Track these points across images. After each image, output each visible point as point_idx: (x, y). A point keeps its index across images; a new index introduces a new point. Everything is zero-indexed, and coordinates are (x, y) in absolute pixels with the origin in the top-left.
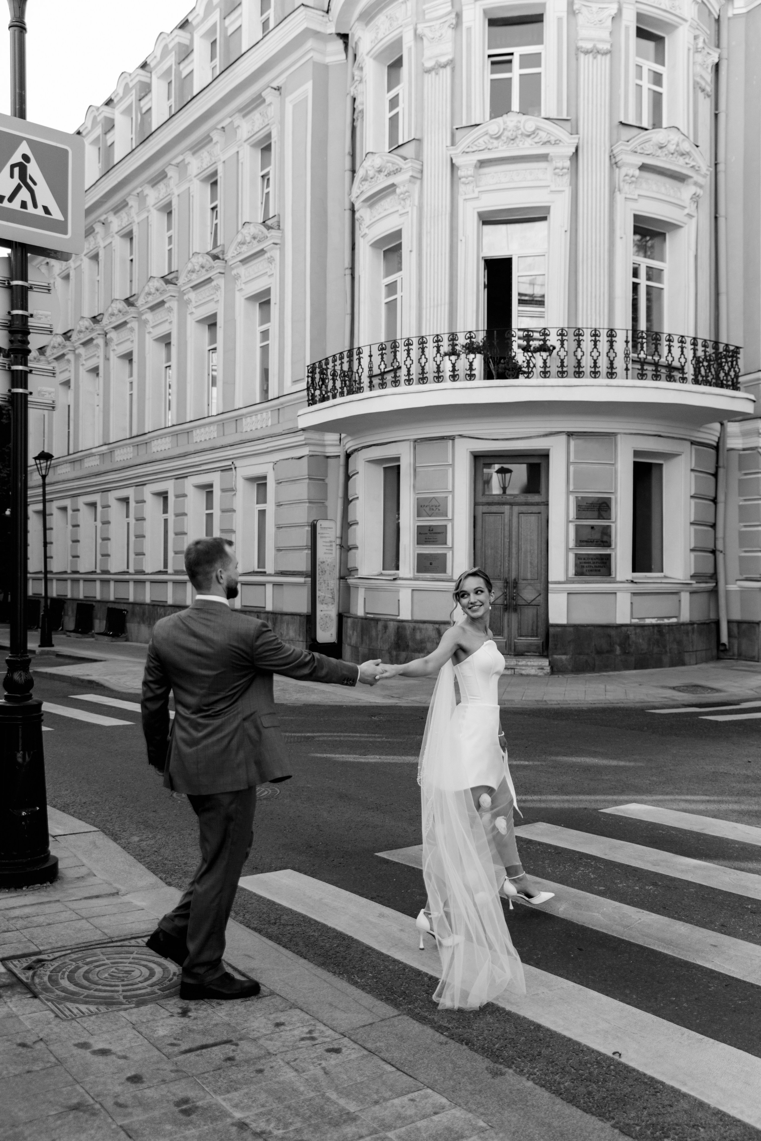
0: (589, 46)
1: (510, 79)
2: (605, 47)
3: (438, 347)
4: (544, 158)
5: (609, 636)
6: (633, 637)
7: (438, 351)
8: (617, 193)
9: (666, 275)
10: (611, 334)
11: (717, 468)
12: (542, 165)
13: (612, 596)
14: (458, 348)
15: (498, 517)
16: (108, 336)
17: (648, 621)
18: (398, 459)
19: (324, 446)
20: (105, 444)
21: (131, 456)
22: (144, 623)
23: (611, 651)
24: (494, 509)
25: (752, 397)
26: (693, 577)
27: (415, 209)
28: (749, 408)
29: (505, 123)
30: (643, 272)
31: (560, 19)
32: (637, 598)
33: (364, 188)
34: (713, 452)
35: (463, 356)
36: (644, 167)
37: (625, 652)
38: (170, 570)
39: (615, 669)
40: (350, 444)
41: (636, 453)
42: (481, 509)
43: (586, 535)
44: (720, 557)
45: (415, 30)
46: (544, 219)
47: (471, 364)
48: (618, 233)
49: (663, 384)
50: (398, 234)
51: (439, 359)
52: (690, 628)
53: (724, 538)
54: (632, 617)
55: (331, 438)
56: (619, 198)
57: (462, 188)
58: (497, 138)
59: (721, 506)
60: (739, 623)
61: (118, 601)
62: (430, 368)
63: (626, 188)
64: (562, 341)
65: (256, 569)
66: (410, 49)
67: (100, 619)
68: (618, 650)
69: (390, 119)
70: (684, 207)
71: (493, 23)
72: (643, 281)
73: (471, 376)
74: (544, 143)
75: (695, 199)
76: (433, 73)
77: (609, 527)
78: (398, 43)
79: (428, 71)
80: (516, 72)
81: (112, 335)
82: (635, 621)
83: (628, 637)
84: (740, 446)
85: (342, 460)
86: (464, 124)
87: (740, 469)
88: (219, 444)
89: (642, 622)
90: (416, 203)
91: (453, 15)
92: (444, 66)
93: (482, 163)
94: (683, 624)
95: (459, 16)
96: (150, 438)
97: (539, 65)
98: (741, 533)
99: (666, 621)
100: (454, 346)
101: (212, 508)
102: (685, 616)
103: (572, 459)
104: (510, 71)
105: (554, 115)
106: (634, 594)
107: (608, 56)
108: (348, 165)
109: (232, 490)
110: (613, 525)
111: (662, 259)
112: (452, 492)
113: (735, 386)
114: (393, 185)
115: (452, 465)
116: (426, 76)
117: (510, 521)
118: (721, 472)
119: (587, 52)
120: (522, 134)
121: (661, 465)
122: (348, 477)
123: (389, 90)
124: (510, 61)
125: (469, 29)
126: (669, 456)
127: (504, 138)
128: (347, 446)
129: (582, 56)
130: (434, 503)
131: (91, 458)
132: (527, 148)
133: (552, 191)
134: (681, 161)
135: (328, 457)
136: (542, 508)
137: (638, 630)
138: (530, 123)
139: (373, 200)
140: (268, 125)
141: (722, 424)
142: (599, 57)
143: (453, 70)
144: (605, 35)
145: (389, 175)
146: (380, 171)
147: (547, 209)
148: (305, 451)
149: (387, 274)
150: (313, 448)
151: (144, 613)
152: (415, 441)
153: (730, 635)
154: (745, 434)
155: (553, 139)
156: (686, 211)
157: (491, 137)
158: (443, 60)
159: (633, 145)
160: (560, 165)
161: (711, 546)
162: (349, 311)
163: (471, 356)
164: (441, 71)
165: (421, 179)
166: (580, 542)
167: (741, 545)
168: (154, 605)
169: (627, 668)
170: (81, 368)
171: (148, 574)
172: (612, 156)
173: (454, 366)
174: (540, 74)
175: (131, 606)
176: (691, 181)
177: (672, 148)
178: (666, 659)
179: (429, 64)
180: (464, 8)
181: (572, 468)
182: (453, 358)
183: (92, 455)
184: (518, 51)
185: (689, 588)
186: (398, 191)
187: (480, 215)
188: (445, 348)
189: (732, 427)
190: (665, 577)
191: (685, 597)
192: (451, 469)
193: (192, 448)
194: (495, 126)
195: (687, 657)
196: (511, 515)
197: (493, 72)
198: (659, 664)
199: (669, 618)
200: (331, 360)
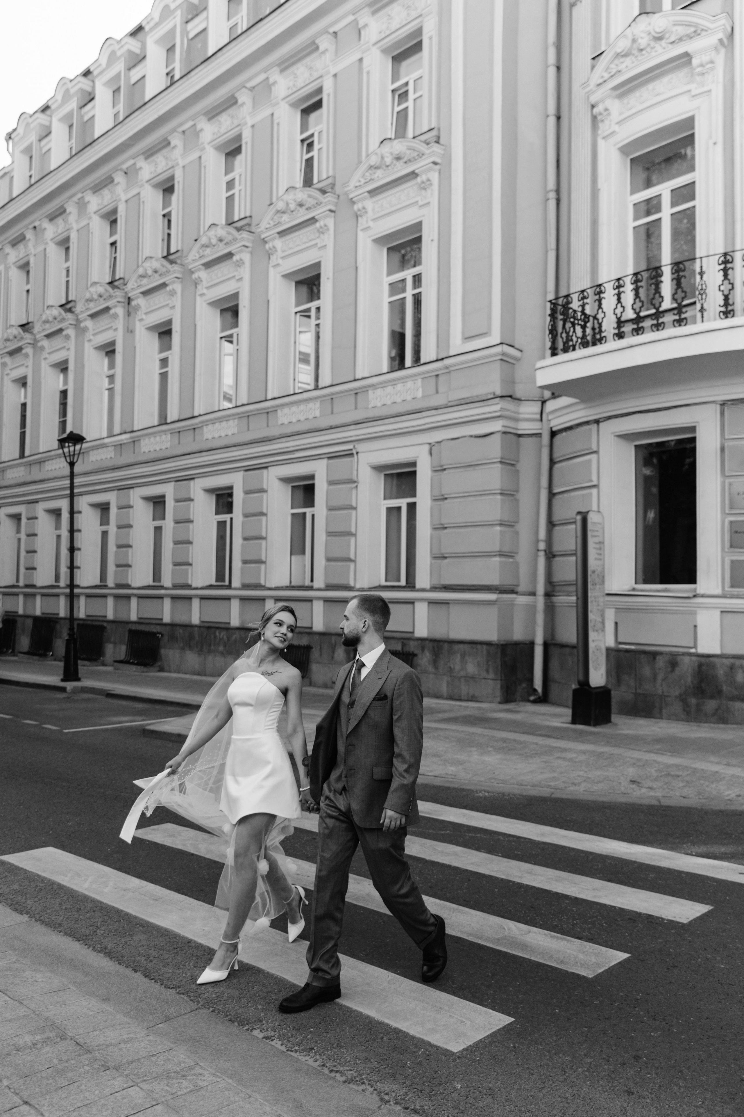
16: (133, 303)
18: (693, 429)
19: (517, 420)
20: (125, 433)
21: (168, 445)
22: (191, 648)
33: (621, 68)
38: (234, 583)
40: (562, 419)
50: (687, 123)
55: (529, 410)
61: (142, 621)
65: (383, 583)
67: (115, 643)
81: (141, 301)
85: (545, 439)
88: (324, 424)
96: (201, 422)
101: (311, 505)
109: (349, 482)
114: (684, 55)
122: (552, 463)
131: (100, 451)
135: (520, 436)
139: (632, 85)
140: (421, 16)
145: (678, 41)
146: (659, 38)
148: (497, 426)
150: (507, 422)
151: (191, 637)
152: (724, 403)
162: (554, 245)
165: (731, 45)
168: (209, 628)
170: (87, 345)
171: (197, 589)
175: (168, 628)
183: (104, 446)
186: (695, 62)
193: (275, 432)
200: (575, 297)
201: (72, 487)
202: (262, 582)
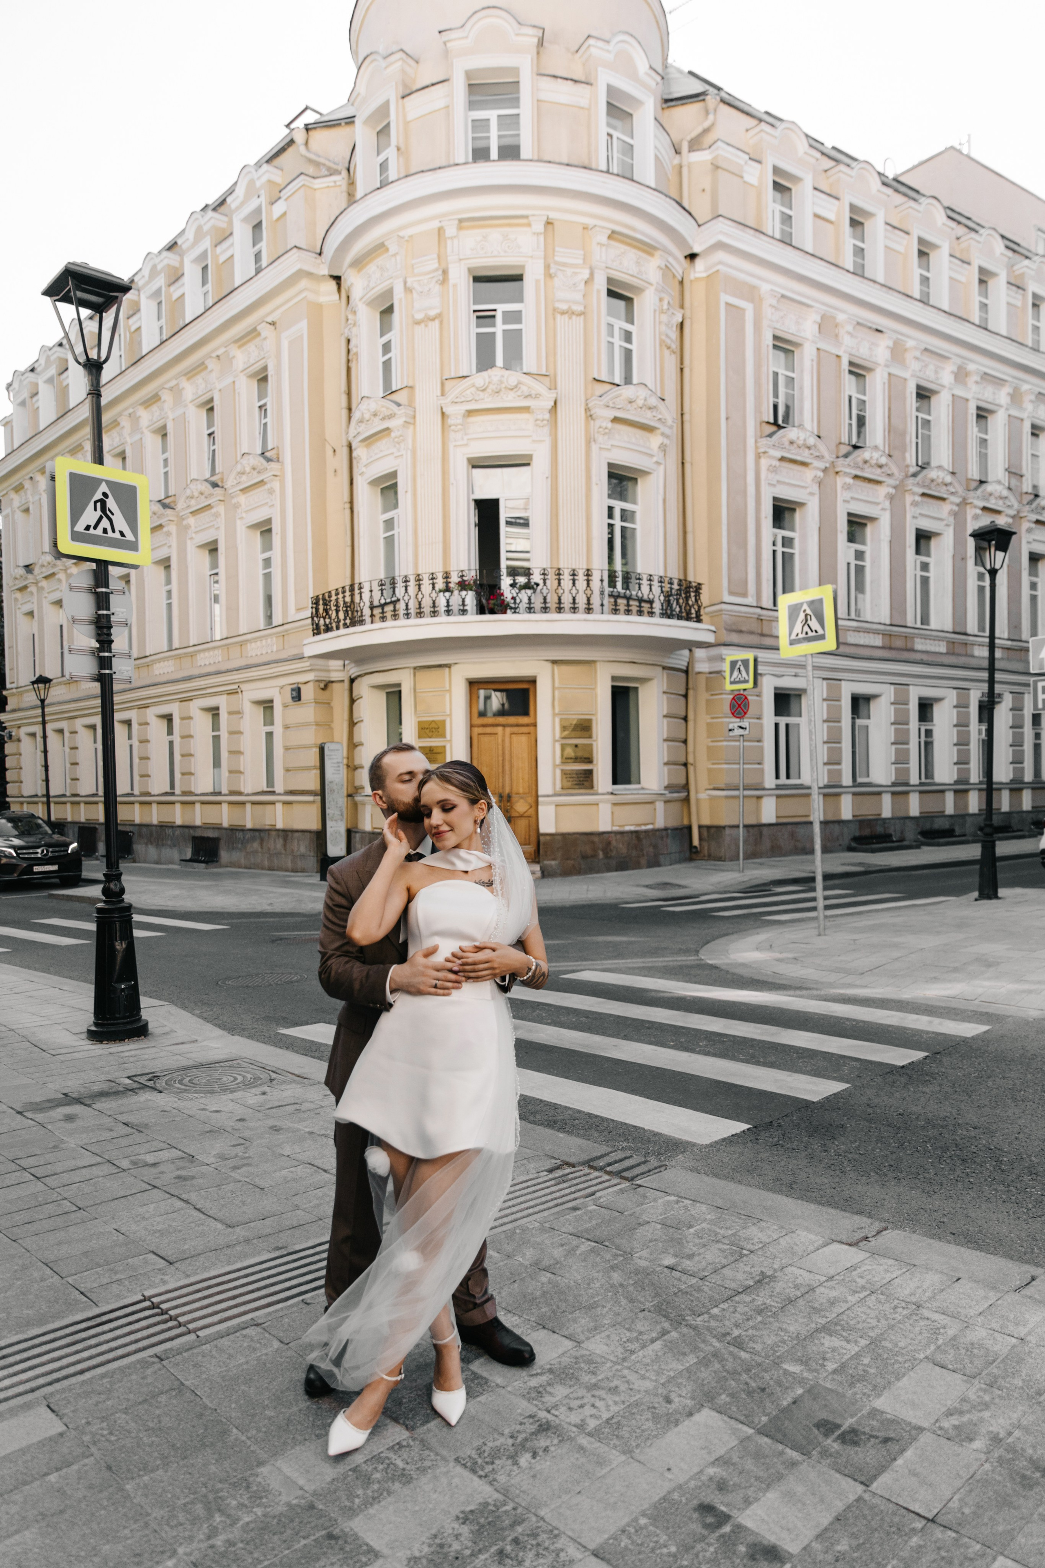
0: (564, 307)
1: (494, 334)
2: (579, 308)
3: (433, 584)
4: (526, 409)
5: (593, 842)
6: (614, 843)
7: (434, 588)
8: (593, 444)
9: (638, 517)
10: (588, 574)
11: (687, 689)
12: (525, 416)
13: (595, 807)
14: (452, 585)
15: (492, 738)
17: (627, 828)
18: (399, 685)
19: (329, 671)
22: (152, 843)
23: (595, 856)
24: (488, 730)
25: (713, 628)
26: (666, 788)
27: (409, 452)
28: (710, 638)
29: (490, 377)
30: (617, 514)
31: (537, 281)
32: (617, 808)
33: (360, 430)
34: (683, 675)
35: (456, 592)
36: (616, 420)
37: (607, 856)
38: (177, 791)
39: (599, 872)
40: (354, 671)
41: (614, 678)
42: (476, 730)
43: (570, 752)
44: (691, 769)
45: (405, 283)
46: (528, 464)
47: (463, 600)
48: (594, 479)
49: (634, 618)
50: (394, 474)
51: (434, 595)
52: (664, 833)
53: (694, 752)
54: (613, 825)
55: (336, 664)
56: (594, 447)
57: (452, 435)
58: (483, 391)
59: (691, 724)
60: (709, 828)
61: (123, 823)
62: (427, 603)
63: (600, 439)
64: (545, 580)
65: (266, 789)
66: (401, 300)
68: (601, 855)
69: (384, 363)
70: (652, 456)
71: (477, 279)
72: (618, 523)
73: (464, 612)
74: (526, 397)
75: (663, 448)
76: (423, 325)
77: (591, 745)
78: (389, 292)
79: (418, 323)
80: (499, 328)
82: (616, 828)
83: (609, 843)
84: (707, 670)
85: (347, 684)
86: (453, 375)
87: (707, 690)
88: (224, 667)
89: (621, 829)
90: (410, 446)
91: (440, 272)
92: (433, 320)
93: (470, 413)
94: (658, 830)
95: (445, 272)
96: (152, 661)
97: (519, 321)
98: (709, 748)
99: (643, 828)
100: (447, 583)
101: (219, 730)
102: (660, 823)
103: (557, 685)
104: (494, 325)
105: (534, 370)
106: (615, 804)
107: (582, 317)
108: (344, 404)
109: (238, 712)
110: (594, 744)
111: (634, 502)
112: (450, 715)
113: (699, 620)
114: (388, 429)
115: (450, 691)
116: (416, 327)
117: (503, 741)
118: (691, 693)
119: (563, 313)
120: (506, 388)
121: (636, 689)
122: (352, 701)
123: (382, 335)
124: (494, 317)
125: (455, 286)
126: (644, 680)
127: (489, 390)
128: (351, 672)
129: (558, 316)
130: (433, 725)
132: (510, 400)
133: (534, 441)
134: (649, 414)
135: (333, 682)
136: (531, 729)
137: (618, 836)
138: (513, 378)
139: (370, 440)
140: (264, 357)
141: (690, 650)
142: (574, 317)
143: (441, 323)
144: (578, 297)
145: (383, 419)
146: (375, 415)
147: (530, 457)
148: (311, 676)
149: (385, 510)
150: (318, 674)
151: (151, 835)
152: (415, 668)
153: (701, 839)
154: (711, 659)
155: (533, 392)
156: (655, 459)
157: (478, 389)
158: (432, 313)
159: (605, 399)
160: (540, 417)
161: (683, 760)
162: (349, 543)
163: (464, 593)
164: (430, 324)
165: (414, 424)
166: (566, 760)
167: (709, 759)
169: (609, 869)
172: (587, 410)
173: (448, 602)
174: (521, 330)
175: (137, 827)
176: (658, 432)
177: (640, 402)
178: (643, 861)
179: (419, 316)
180: (450, 266)
181: (557, 693)
182: (447, 594)
184: (501, 308)
185: (663, 798)
186: (393, 435)
187: (470, 460)
188: (440, 584)
189: (699, 653)
190: (643, 789)
191: (660, 806)
192: (448, 695)
193: (196, 672)
194: (481, 379)
195: (662, 859)
196: (504, 735)
197: (478, 326)
198: (637, 866)
199: (645, 825)
200: (333, 593)
201: (43, 715)
202: (193, 790)
